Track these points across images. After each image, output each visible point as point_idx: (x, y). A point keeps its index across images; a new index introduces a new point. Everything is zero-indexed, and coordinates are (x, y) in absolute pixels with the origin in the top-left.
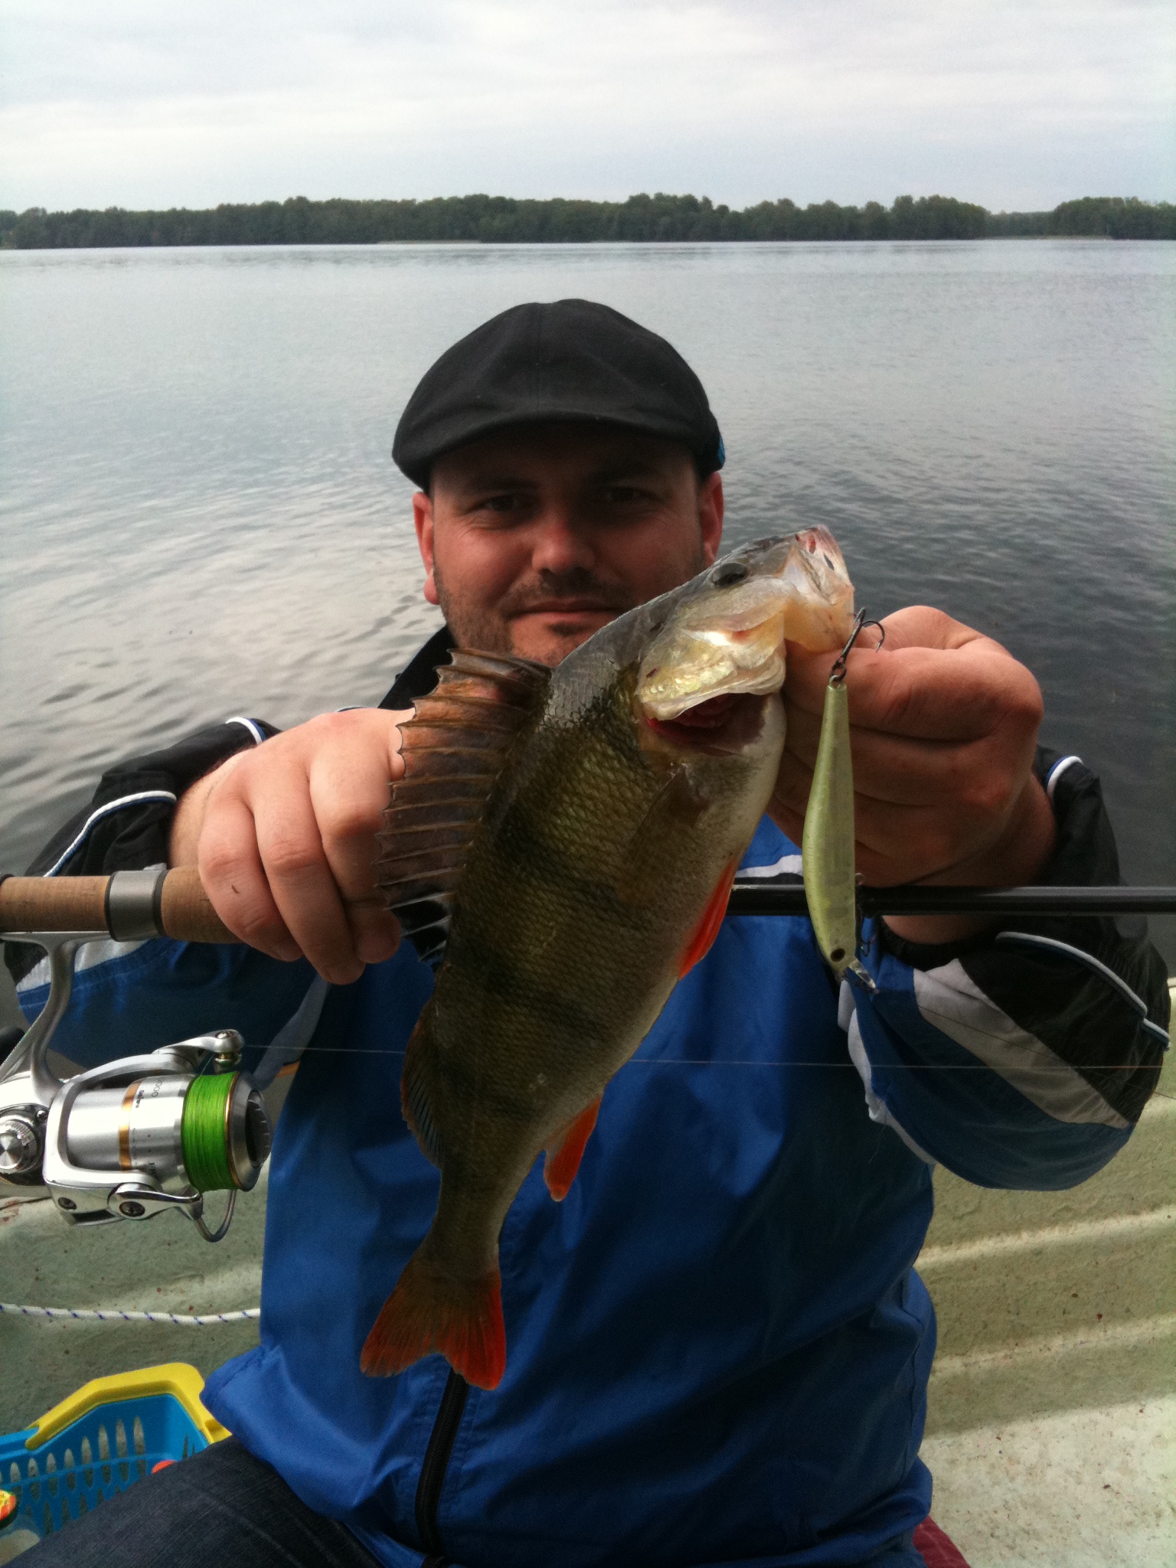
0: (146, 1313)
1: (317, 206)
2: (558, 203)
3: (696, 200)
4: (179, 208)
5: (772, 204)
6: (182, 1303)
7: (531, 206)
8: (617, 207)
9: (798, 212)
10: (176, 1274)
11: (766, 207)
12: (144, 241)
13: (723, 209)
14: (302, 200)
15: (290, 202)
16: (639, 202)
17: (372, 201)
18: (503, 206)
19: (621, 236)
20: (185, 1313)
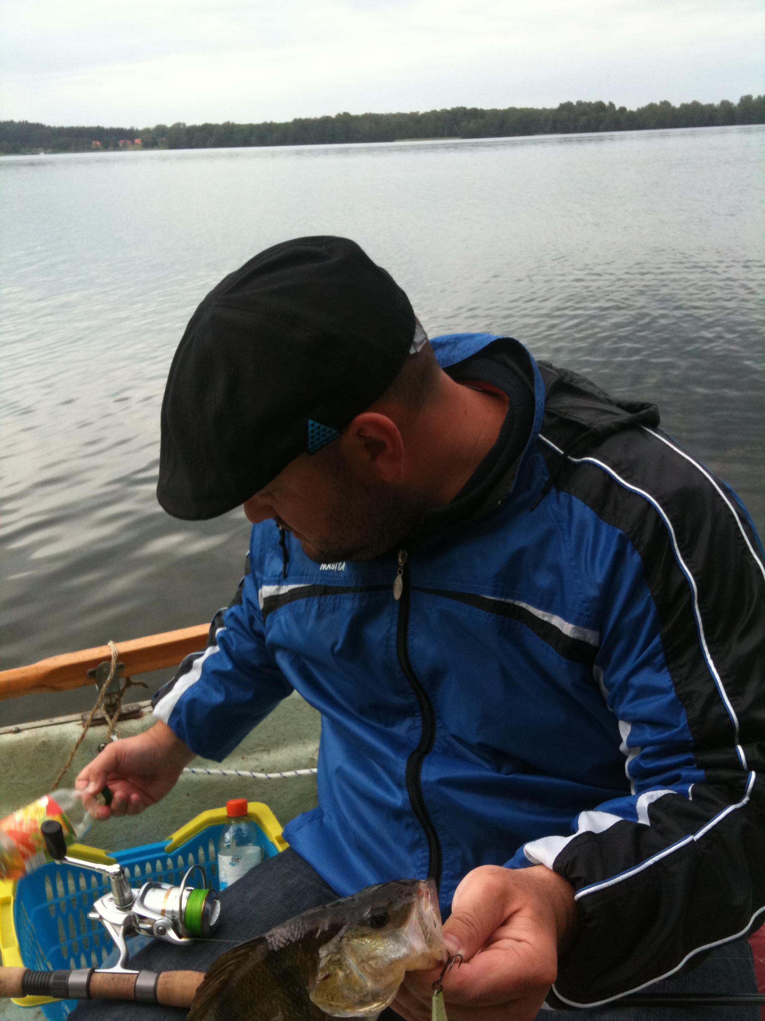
0: (236, 771)
1: (356, 118)
2: (512, 111)
3: (605, 104)
4: (269, 121)
5: (656, 105)
6: (257, 766)
7: (495, 113)
8: (552, 111)
9: (674, 108)
10: (253, 749)
11: (652, 106)
12: (247, 143)
13: (623, 109)
14: (346, 115)
15: (339, 116)
16: (566, 108)
17: (391, 114)
18: (476, 114)
19: (554, 130)
20: (259, 772)
